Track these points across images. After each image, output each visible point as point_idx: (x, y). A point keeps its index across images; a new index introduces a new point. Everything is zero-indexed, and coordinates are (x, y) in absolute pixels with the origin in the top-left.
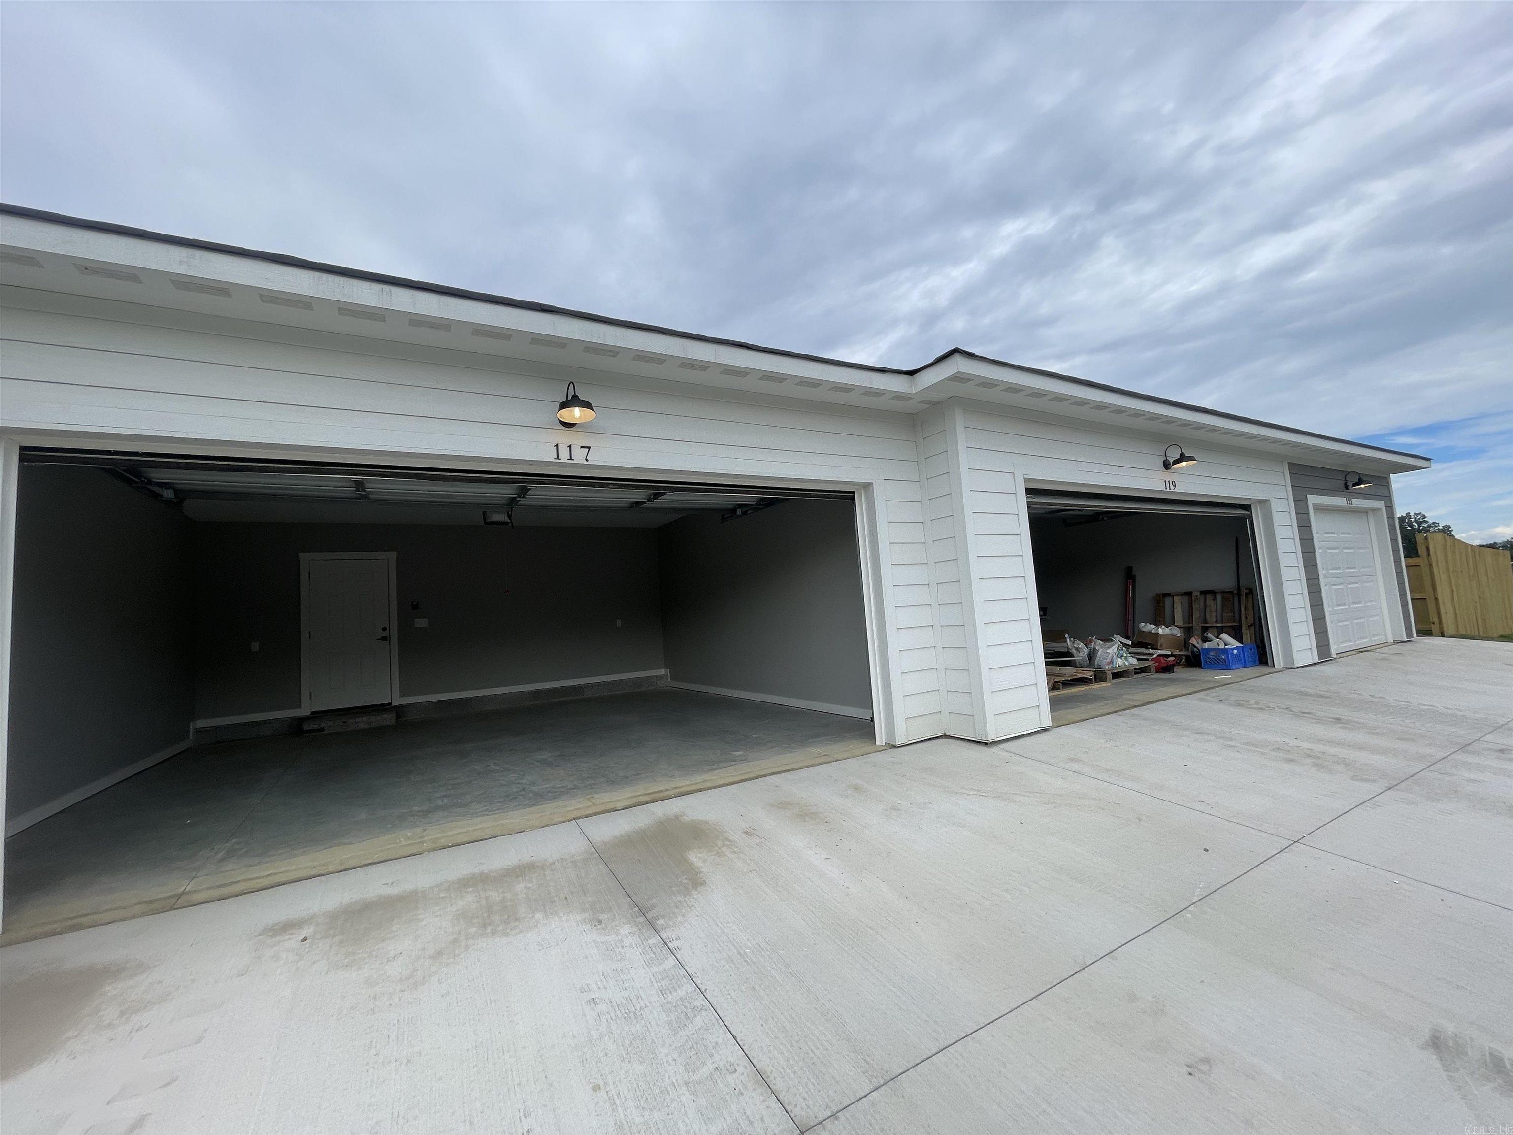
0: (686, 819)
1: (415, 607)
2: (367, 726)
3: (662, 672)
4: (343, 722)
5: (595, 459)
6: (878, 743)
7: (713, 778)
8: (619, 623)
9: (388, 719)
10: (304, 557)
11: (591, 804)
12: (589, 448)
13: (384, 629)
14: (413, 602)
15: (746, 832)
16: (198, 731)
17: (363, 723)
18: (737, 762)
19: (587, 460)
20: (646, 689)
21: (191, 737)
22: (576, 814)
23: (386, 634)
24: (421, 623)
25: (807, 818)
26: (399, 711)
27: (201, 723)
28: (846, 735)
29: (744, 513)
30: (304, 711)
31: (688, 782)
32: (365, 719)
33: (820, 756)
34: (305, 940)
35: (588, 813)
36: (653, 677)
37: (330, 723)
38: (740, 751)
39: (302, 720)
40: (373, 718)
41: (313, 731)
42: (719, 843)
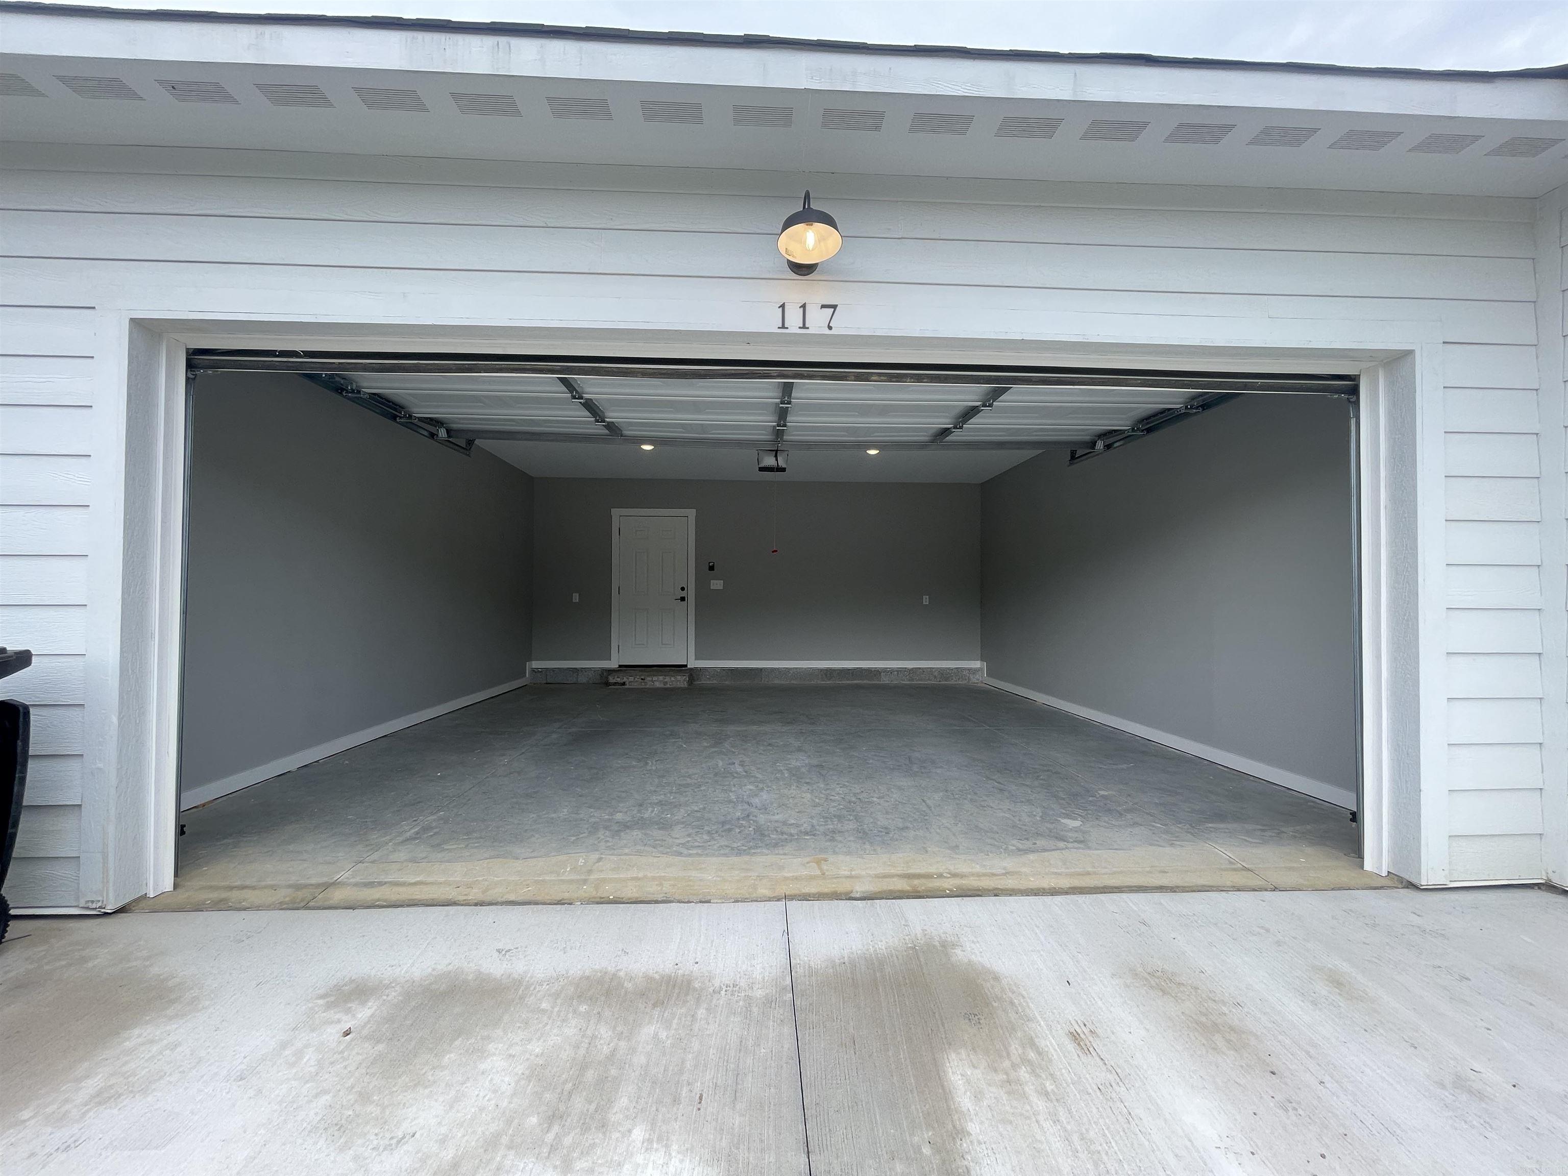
0: (959, 955)
1: (712, 568)
2: (662, 686)
3: (977, 664)
4: (642, 679)
5: (844, 325)
6: (1369, 865)
7: (1024, 870)
8: (926, 600)
9: (680, 681)
10: (615, 512)
11: (818, 873)
12: (834, 307)
13: (683, 589)
14: (709, 563)
15: (1075, 1037)
16: (534, 671)
17: (658, 682)
18: (1070, 845)
19: (830, 328)
20: (956, 682)
21: (527, 676)
22: (791, 889)
23: (683, 594)
24: (717, 585)
25: (1218, 1039)
26: (693, 674)
27: (535, 664)
28: (1283, 829)
29: (1108, 447)
30: (613, 664)
31: (978, 869)
32: (661, 678)
33: (1235, 870)
34: (347, 1033)
35: (806, 890)
36: (965, 669)
37: (631, 679)
38: (1075, 819)
39: (610, 671)
40: (667, 679)
41: (615, 684)
42: (1015, 1048)
